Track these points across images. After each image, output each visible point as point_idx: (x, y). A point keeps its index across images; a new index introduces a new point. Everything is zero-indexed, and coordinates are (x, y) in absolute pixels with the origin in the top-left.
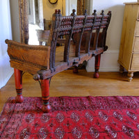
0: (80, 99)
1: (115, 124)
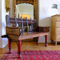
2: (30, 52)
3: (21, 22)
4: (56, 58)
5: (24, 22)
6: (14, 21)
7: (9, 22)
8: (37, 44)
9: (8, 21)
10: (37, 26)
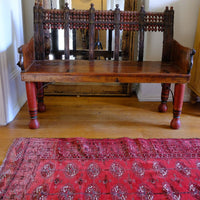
0: (125, 141)
1: (179, 182)
2: (102, 144)
4: (192, 171)
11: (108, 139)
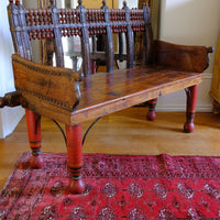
0: (146, 159)
1: (206, 206)
3: (80, 25)
5: (93, 24)
6: (47, 26)
7: (25, 34)
8: (150, 118)
9: (18, 28)
10: (155, 38)
11: (127, 156)
